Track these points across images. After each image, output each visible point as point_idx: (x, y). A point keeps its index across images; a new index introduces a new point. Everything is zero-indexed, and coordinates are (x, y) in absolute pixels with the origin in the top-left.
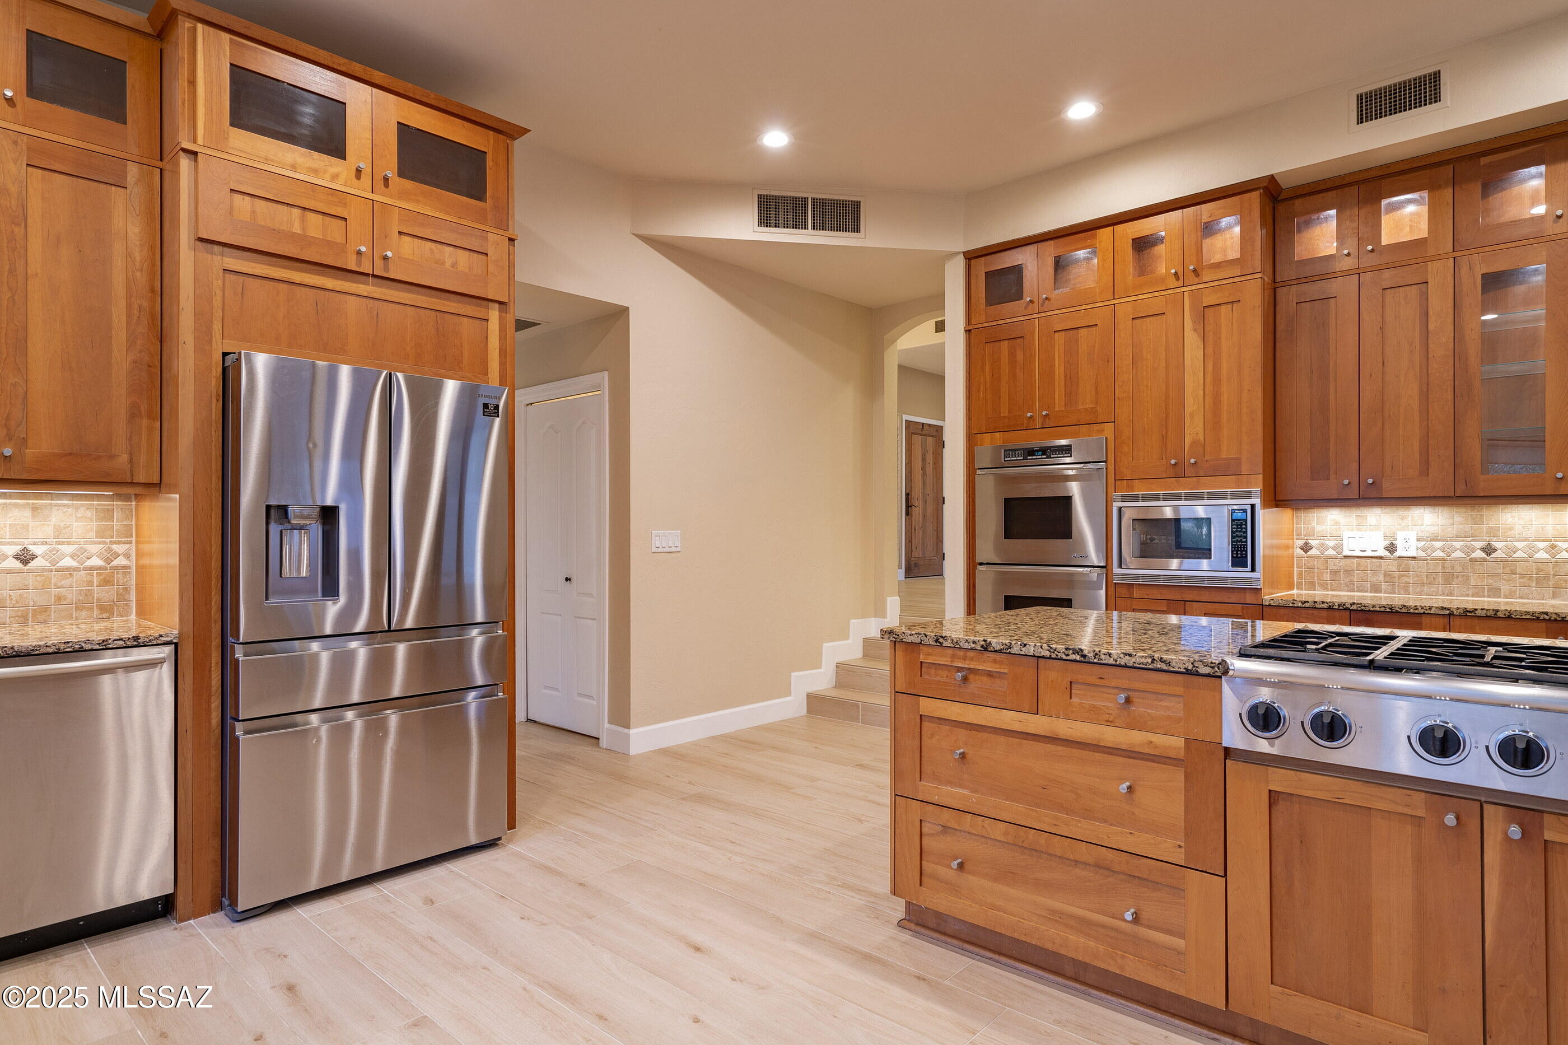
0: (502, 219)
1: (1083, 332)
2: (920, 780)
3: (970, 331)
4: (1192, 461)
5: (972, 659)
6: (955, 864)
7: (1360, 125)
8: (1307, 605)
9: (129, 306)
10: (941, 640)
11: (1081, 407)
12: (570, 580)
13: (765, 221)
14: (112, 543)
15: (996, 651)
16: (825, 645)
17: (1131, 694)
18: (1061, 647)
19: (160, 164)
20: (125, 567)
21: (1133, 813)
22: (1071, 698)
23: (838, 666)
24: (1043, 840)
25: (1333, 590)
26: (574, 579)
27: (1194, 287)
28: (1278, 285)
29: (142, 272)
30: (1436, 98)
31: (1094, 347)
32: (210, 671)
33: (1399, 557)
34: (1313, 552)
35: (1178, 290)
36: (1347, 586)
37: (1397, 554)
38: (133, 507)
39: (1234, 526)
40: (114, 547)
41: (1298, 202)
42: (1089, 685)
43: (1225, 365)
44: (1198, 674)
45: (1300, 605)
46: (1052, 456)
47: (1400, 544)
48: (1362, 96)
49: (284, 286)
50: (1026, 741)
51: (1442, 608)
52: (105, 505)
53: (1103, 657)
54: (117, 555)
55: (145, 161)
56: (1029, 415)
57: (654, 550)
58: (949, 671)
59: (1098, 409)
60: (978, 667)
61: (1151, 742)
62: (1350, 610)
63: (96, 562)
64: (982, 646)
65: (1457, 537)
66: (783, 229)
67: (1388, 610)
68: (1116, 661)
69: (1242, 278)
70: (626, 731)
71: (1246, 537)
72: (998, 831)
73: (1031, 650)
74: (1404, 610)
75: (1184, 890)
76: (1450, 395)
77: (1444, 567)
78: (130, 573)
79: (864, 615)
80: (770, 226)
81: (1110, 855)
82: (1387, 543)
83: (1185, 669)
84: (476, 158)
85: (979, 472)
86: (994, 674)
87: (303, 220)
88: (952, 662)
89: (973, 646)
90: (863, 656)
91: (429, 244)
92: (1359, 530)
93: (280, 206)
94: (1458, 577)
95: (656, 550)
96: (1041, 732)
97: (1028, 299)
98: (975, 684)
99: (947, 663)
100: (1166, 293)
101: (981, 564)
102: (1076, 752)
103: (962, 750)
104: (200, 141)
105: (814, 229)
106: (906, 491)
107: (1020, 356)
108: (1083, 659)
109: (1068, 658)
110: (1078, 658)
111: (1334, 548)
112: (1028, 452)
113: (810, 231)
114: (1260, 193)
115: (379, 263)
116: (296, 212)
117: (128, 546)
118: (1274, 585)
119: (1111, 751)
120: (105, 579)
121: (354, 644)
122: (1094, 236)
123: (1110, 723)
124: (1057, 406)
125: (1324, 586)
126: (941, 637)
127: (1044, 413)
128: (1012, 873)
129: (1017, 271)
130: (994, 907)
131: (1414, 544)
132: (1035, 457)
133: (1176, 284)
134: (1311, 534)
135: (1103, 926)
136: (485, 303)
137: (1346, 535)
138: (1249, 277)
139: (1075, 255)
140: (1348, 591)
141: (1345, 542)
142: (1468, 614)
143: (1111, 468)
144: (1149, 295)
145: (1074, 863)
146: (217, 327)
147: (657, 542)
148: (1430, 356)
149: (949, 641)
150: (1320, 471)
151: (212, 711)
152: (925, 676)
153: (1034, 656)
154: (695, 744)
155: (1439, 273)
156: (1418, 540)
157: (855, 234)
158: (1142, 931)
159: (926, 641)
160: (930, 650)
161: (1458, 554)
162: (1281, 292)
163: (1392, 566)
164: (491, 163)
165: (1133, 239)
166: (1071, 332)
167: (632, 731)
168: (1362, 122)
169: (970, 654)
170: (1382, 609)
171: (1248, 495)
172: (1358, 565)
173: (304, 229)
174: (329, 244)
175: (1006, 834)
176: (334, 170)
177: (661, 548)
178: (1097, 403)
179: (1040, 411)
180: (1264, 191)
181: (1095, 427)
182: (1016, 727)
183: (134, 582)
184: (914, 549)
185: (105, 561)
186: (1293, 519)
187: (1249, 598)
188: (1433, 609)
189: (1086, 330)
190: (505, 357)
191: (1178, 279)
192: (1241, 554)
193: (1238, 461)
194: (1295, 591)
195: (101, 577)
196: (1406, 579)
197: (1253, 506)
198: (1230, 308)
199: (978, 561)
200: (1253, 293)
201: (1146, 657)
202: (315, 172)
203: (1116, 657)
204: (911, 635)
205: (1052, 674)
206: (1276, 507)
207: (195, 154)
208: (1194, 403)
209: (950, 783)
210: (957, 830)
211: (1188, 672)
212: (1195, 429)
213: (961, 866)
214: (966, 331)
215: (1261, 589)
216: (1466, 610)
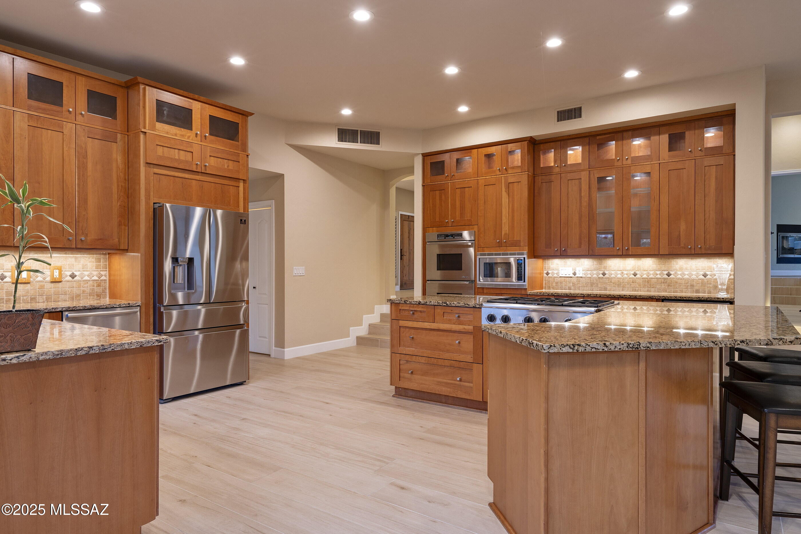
0: (244, 148)
1: (467, 189)
2: (400, 347)
3: (424, 186)
4: (504, 241)
5: (415, 307)
6: (410, 372)
7: (558, 122)
8: (541, 294)
9: (118, 186)
10: (406, 302)
11: (466, 219)
12: (255, 288)
13: (341, 139)
14: (101, 271)
15: (422, 304)
16: (364, 316)
17: (460, 315)
18: (441, 302)
19: (127, 133)
20: (105, 280)
21: (460, 350)
22: (444, 317)
23: (370, 325)
24: (435, 361)
25: (556, 290)
26: (257, 288)
27: (505, 175)
28: (535, 175)
29: (122, 173)
30: (580, 116)
31: (471, 195)
32: (150, 316)
33: (577, 277)
34: (550, 275)
35: (500, 176)
36: (561, 288)
37: (576, 276)
38: (107, 257)
39: (518, 265)
40: (101, 272)
41: (542, 145)
42: (449, 313)
43: (516, 205)
44: (476, 307)
45: (539, 294)
46: (455, 238)
47: (577, 272)
48: (559, 111)
49: (172, 178)
50: (431, 331)
51: (582, 294)
52: (98, 257)
53: (452, 304)
54: (102, 276)
55: (123, 133)
56: (446, 221)
57: (294, 275)
58: (409, 311)
59: (472, 219)
60: (417, 310)
61: (465, 328)
62: (555, 296)
63: (95, 278)
64: (418, 303)
65: (595, 270)
66: (348, 143)
67: (566, 295)
68: (455, 305)
69: (521, 173)
70: (283, 349)
71: (522, 270)
72: (423, 360)
73: (432, 303)
74: (570, 295)
75: (472, 369)
76: (588, 219)
77: (590, 280)
78: (106, 282)
79: (381, 304)
80: (343, 141)
81: (454, 362)
82: (574, 271)
83: (473, 306)
84: (236, 125)
85: (427, 243)
86: (422, 311)
87: (179, 154)
88: (409, 308)
89: (416, 303)
90: (380, 321)
91: (219, 159)
92: (564, 267)
93: (171, 149)
94: (595, 284)
95: (295, 275)
96: (435, 328)
97: (446, 175)
98: (417, 315)
99: (408, 309)
100: (496, 176)
101: (428, 280)
102: (445, 333)
103: (412, 336)
104: (147, 128)
105: (361, 143)
106: (400, 248)
107: (443, 197)
108: (447, 305)
109: (443, 305)
110: (445, 305)
111: (557, 274)
112: (446, 236)
113: (359, 144)
114: (527, 142)
115: (203, 168)
116: (177, 151)
117: (106, 272)
118: (533, 288)
119: (454, 332)
120: (98, 284)
121: (199, 307)
122: (471, 152)
123: (454, 324)
124: (457, 218)
125: (553, 288)
126: (406, 300)
127: (452, 220)
128: (427, 372)
129: (443, 162)
130: (422, 384)
131: (582, 272)
132: (449, 238)
133: (499, 173)
134: (549, 268)
135: (452, 384)
136: (238, 180)
137: (560, 269)
138: (523, 173)
139: (465, 159)
140: (561, 290)
141: (560, 272)
142: (589, 296)
143: (477, 243)
144: (490, 177)
145: (444, 366)
146: (152, 194)
147: (295, 272)
148: (582, 205)
149: (409, 302)
150: (548, 245)
151: (151, 330)
152: (401, 314)
153: (433, 305)
154: (311, 355)
155: (584, 176)
156: (583, 271)
157: (378, 146)
158: (462, 383)
159: (401, 302)
160: (402, 305)
161: (595, 276)
162: (536, 178)
163: (574, 280)
164: (241, 127)
165: (485, 155)
166: (462, 189)
167: (285, 350)
168: (559, 121)
169: (415, 306)
170: (564, 295)
171: (523, 254)
172: (564, 280)
173: (179, 157)
174: (187, 162)
175: (425, 360)
176: (189, 135)
177: (299, 274)
178: (471, 218)
179: (451, 220)
180: (529, 141)
181: (471, 227)
182: (428, 327)
183: (108, 286)
184: (404, 276)
185: (99, 278)
186: (543, 263)
187: (523, 292)
188: (579, 294)
189: (468, 188)
190: (245, 200)
191: (500, 172)
192: (520, 276)
193: (520, 241)
194: (544, 290)
195: (97, 284)
196: (579, 285)
197: (524, 258)
198: (517, 184)
199: (427, 279)
200: (524, 179)
201: (463, 304)
202: (183, 136)
203: (455, 304)
204: (397, 300)
205: (439, 310)
206: (534, 258)
207: (145, 133)
208: (505, 220)
209: (408, 347)
210: (410, 361)
211: (474, 307)
212: (505, 229)
213: (412, 373)
214: (422, 186)
215: (527, 289)
216: (588, 295)
